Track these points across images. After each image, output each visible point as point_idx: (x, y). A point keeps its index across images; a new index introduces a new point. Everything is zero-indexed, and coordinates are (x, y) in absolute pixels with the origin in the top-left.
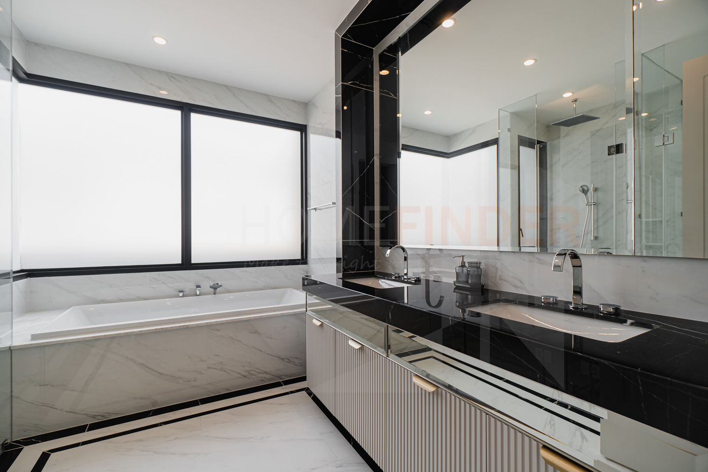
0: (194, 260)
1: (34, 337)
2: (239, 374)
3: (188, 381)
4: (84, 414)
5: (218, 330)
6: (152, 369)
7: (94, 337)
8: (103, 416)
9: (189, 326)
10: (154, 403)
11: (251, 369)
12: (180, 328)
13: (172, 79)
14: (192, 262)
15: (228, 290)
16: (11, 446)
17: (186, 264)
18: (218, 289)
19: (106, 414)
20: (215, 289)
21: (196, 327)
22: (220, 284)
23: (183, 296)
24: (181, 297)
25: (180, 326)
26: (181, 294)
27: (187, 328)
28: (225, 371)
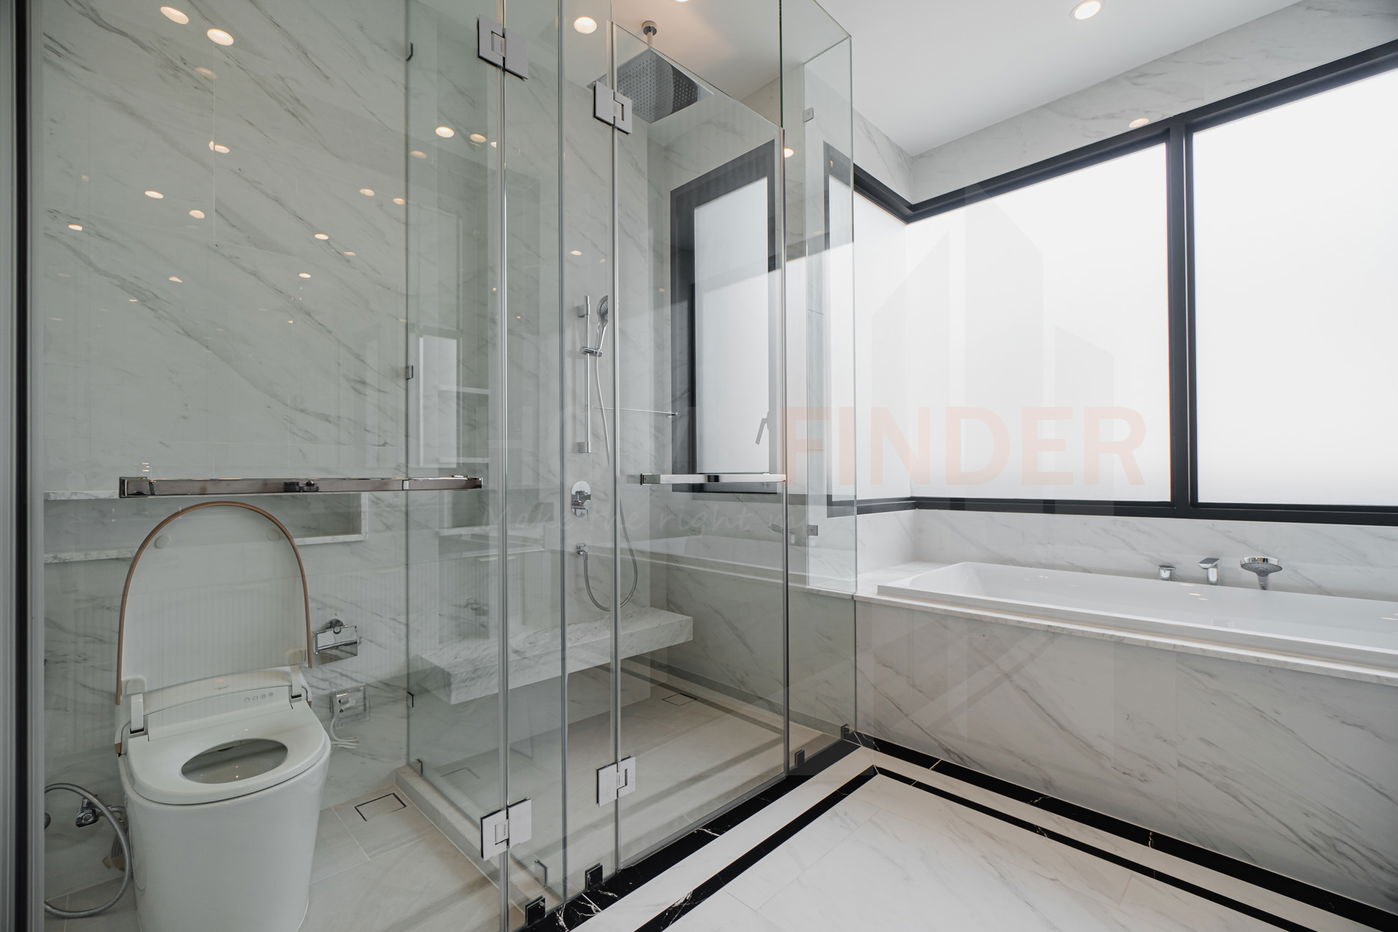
0: (1205, 496)
1: (882, 590)
2: (1291, 830)
3: (1124, 773)
4: (936, 740)
5: (1211, 675)
6: (1043, 709)
7: (945, 610)
8: (961, 759)
9: (1126, 642)
10: (1048, 783)
11: (1339, 836)
12: (1100, 640)
13: (1140, 80)
14: (1200, 501)
15: (1319, 587)
16: (852, 737)
17: (1184, 502)
18: (1271, 575)
19: (965, 758)
20: (1263, 573)
21: (1142, 647)
22: (1273, 561)
23: (1171, 578)
24: (1167, 580)
25: (1103, 635)
26: (1165, 574)
27: (1120, 643)
28: (1234, 797)
